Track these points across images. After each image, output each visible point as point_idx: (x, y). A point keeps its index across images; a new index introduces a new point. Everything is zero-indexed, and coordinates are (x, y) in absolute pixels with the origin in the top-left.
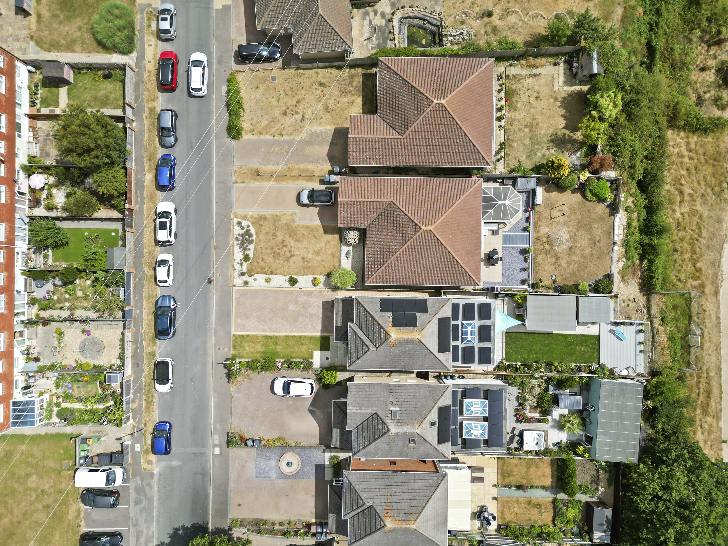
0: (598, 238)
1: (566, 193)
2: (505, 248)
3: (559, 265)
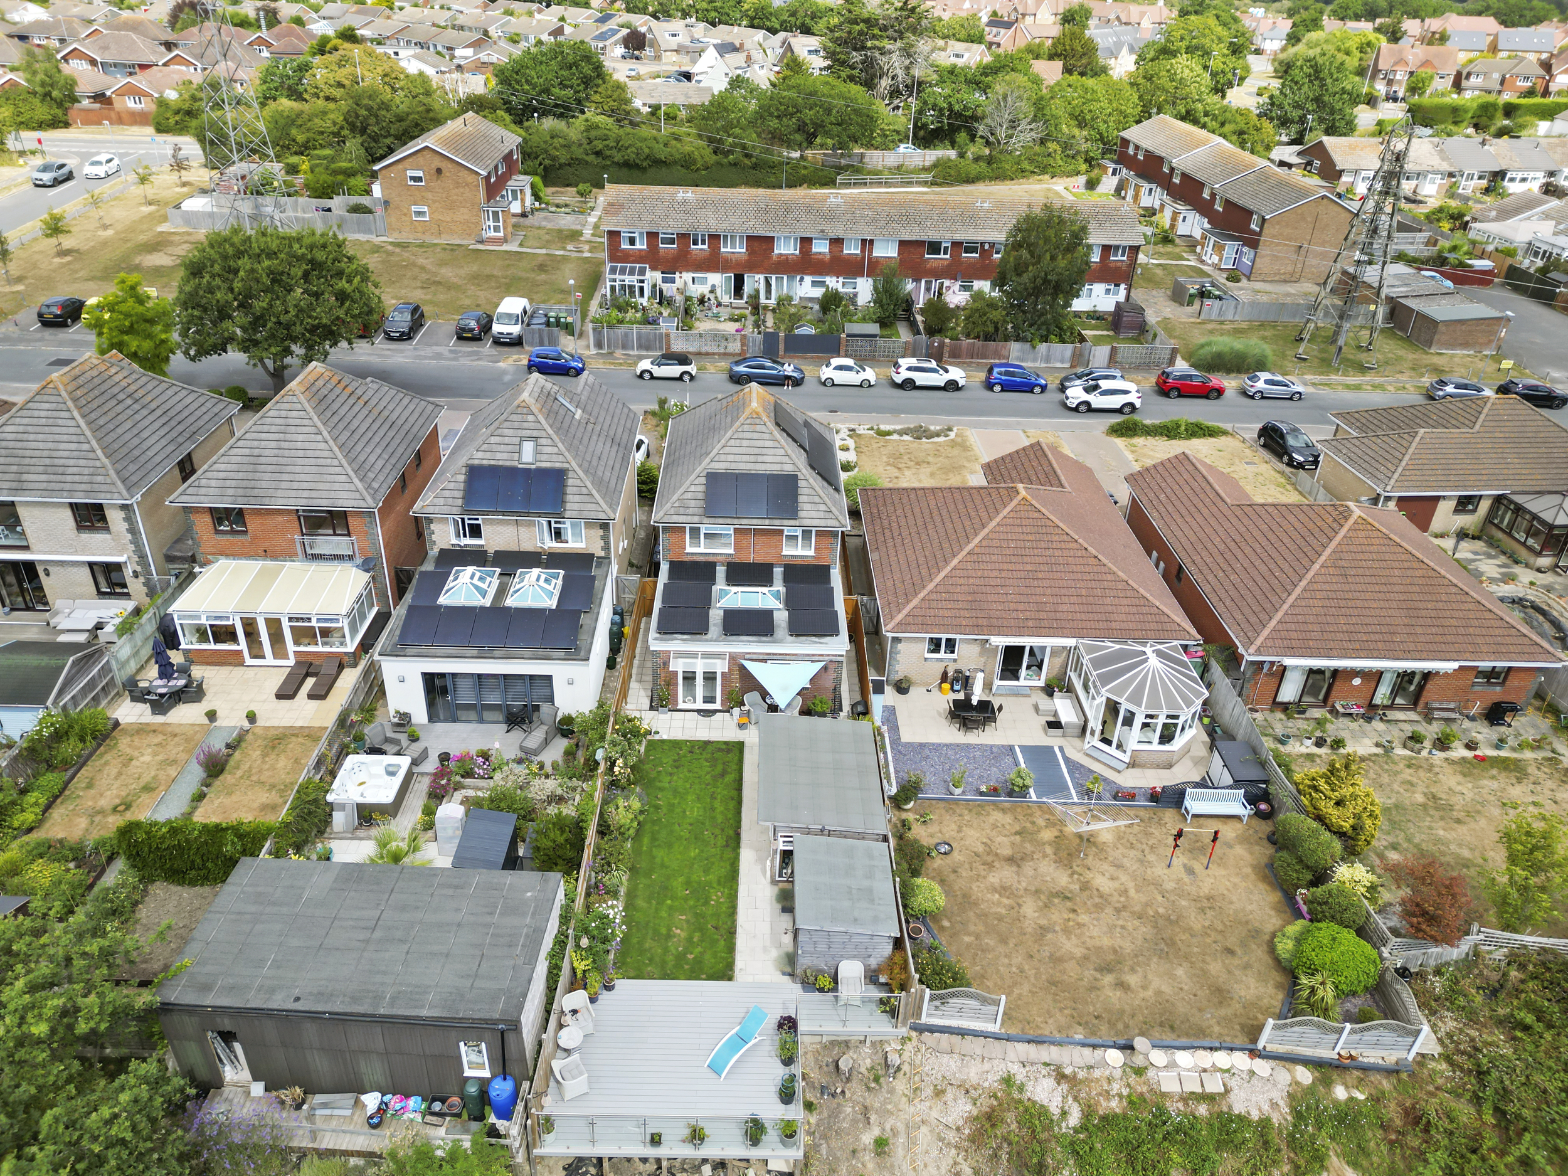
0: (1133, 980)
1: (1262, 886)
2: (1011, 748)
3: (990, 866)
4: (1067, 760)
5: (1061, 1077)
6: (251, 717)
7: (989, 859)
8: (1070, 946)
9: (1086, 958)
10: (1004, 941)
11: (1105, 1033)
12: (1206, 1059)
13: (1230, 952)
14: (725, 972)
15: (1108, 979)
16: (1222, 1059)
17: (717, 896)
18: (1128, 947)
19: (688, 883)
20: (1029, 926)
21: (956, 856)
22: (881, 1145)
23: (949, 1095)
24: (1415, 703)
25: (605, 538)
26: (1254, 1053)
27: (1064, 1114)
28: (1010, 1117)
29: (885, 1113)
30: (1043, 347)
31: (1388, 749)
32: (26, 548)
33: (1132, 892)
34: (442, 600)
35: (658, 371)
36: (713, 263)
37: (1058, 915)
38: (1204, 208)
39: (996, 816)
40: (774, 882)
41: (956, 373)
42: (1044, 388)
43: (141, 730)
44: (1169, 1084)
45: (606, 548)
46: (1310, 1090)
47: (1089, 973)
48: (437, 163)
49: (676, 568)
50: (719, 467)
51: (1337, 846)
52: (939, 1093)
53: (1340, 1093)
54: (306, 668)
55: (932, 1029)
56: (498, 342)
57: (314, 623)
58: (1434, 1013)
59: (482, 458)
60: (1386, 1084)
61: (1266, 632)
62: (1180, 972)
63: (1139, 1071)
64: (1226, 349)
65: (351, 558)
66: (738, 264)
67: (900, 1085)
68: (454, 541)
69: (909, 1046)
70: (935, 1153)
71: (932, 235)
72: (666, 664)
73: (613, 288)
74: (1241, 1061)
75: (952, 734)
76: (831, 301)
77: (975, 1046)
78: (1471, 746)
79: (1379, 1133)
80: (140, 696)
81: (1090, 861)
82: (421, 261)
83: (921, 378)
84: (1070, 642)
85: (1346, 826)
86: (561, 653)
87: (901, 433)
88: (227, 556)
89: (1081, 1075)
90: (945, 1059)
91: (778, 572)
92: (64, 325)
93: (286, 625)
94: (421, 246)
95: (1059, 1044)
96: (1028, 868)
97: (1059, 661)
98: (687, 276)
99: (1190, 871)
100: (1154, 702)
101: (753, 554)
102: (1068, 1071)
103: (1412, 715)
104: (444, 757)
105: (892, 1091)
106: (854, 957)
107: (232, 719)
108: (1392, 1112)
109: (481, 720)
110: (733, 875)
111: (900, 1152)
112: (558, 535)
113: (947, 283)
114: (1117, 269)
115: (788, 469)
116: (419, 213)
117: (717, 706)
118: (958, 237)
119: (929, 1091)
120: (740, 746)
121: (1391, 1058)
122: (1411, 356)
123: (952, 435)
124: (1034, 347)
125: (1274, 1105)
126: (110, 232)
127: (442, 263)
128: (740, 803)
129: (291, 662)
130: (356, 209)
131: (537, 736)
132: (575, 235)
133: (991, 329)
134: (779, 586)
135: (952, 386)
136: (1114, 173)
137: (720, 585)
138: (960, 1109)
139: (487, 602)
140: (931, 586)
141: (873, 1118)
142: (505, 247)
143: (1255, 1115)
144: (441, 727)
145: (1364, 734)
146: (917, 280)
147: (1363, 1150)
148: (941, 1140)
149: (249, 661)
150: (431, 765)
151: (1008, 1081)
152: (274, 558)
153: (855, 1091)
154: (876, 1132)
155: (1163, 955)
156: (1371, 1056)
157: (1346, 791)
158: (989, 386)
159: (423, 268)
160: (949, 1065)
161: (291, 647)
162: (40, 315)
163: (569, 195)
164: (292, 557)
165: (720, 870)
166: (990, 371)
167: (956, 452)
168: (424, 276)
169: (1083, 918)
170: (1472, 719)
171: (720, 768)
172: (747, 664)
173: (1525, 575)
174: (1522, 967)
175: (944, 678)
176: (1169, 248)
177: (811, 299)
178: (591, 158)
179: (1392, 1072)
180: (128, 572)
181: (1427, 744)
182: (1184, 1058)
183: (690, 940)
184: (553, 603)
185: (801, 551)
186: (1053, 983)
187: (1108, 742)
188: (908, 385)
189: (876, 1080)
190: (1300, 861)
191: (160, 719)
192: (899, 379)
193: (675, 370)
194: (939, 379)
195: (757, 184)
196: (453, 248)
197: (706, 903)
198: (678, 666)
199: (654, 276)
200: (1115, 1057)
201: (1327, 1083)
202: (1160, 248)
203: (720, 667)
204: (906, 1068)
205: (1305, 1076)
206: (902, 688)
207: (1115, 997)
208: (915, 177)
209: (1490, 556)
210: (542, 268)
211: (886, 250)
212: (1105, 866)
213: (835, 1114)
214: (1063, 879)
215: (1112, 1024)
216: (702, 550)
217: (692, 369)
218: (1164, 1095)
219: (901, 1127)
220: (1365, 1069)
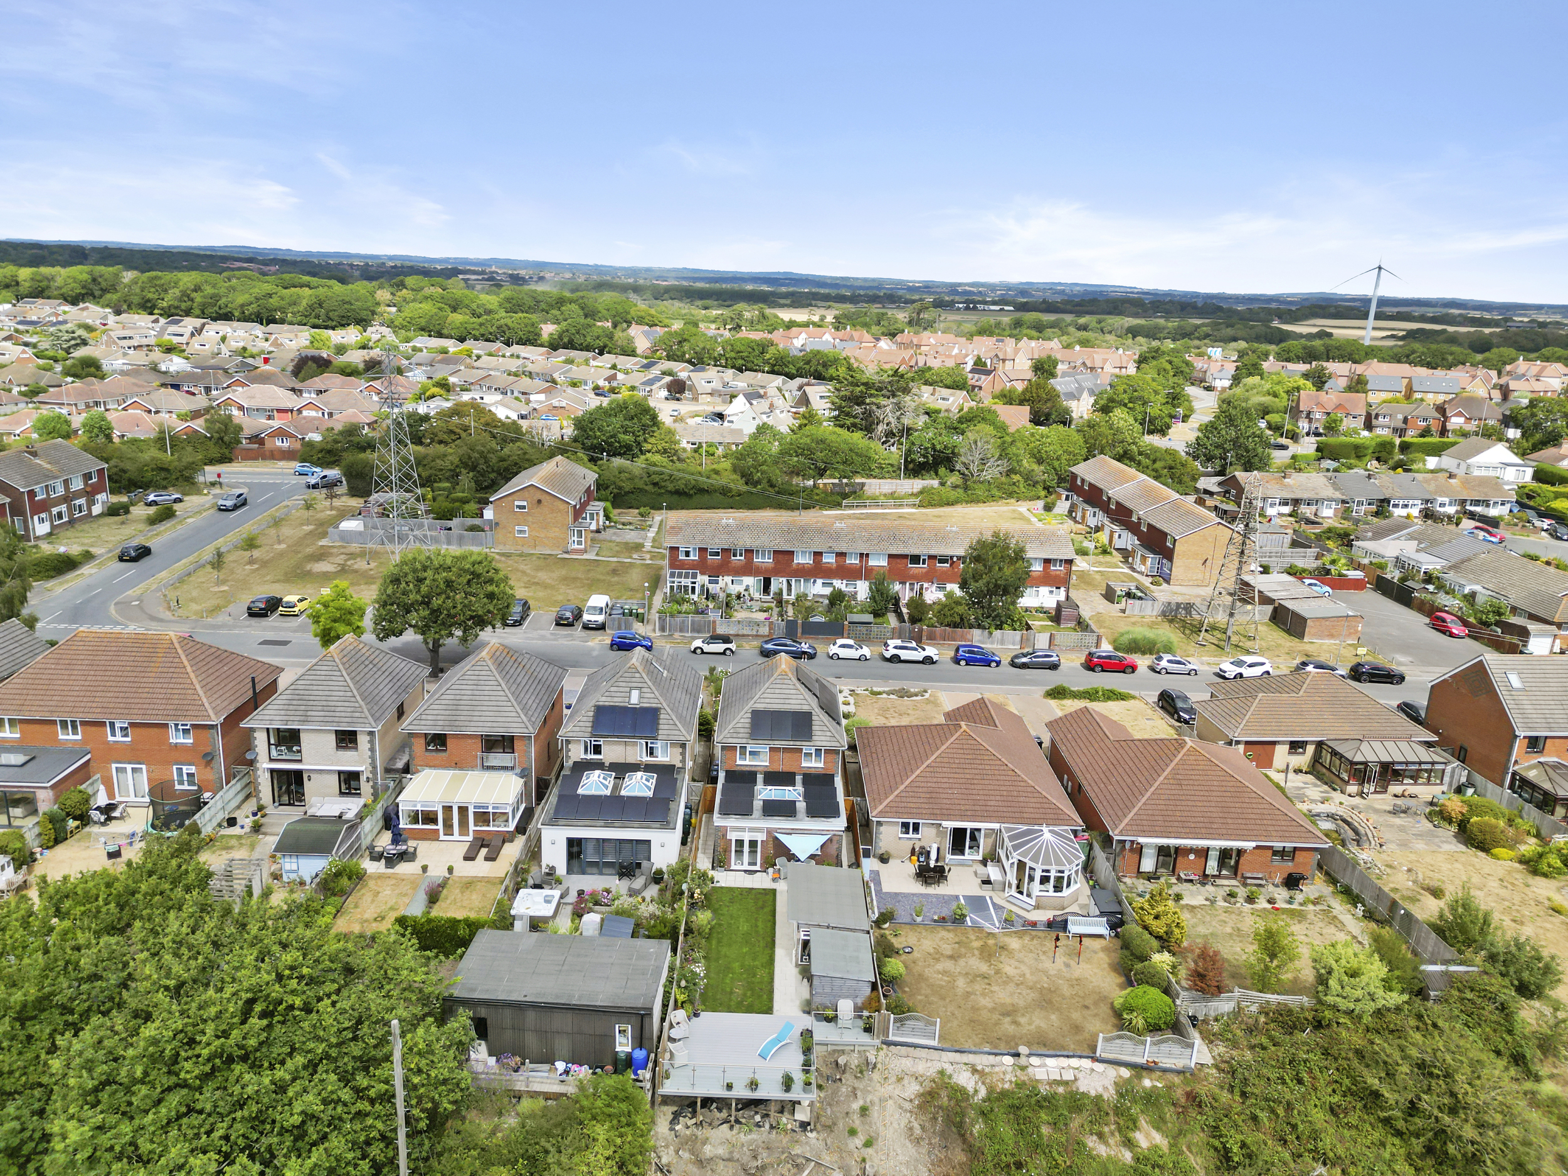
0: (1022, 1020)
1: (1113, 974)
2: (957, 897)
3: (938, 960)
4: (994, 904)
5: (975, 1071)
6: (450, 870)
7: (937, 956)
8: (985, 1002)
9: (994, 1009)
10: (943, 999)
11: (1003, 1048)
12: (1064, 1062)
13: (1087, 1007)
14: (769, 1010)
15: (1008, 1019)
16: (1074, 1062)
17: (761, 973)
18: (1022, 1003)
19: (742, 966)
20: (960, 991)
21: (916, 954)
22: (864, 1111)
23: (906, 1082)
24: (1236, 874)
25: (683, 754)
26: (1095, 1059)
27: (976, 1091)
28: (944, 1094)
29: (866, 1092)
30: (997, 633)
31: (1212, 901)
32: (300, 761)
33: (1028, 976)
34: (580, 791)
35: (707, 648)
36: (748, 569)
37: (979, 986)
38: (1133, 528)
39: (943, 933)
40: (797, 965)
41: (931, 651)
42: (998, 663)
43: (380, 877)
44: (1040, 1074)
45: (683, 761)
46: (1128, 1081)
47: (996, 1016)
48: (539, 496)
49: (732, 776)
50: (760, 706)
51: (1155, 944)
52: (900, 1080)
53: (1147, 1083)
54: (481, 842)
55: (896, 1044)
56: (586, 627)
57: (490, 810)
58: (1211, 1042)
59: (605, 701)
60: (1177, 1080)
61: (1126, 821)
62: (1053, 1017)
63: (1023, 1068)
64: (1139, 637)
65: (512, 768)
66: (767, 570)
67: (876, 1076)
68: (583, 756)
69: (881, 1053)
70: (897, 1116)
71: (914, 551)
72: (724, 835)
73: (672, 588)
74: (1086, 1063)
75: (918, 888)
76: (837, 598)
77: (923, 1053)
78: (1271, 901)
79: (1172, 1108)
80: (376, 857)
81: (1002, 958)
82: (522, 567)
83: (905, 655)
84: (996, 826)
85: (1162, 931)
86: (657, 825)
87: (888, 693)
88: (430, 767)
89: (987, 1070)
90: (904, 1060)
91: (799, 779)
92: (265, 615)
93: (471, 810)
94: (521, 555)
95: (975, 1053)
96: (962, 962)
97: (991, 841)
98: (728, 579)
99: (1067, 965)
100: (1047, 861)
101: (783, 765)
102: (979, 1068)
103: (1234, 882)
104: (581, 893)
105: (871, 1080)
106: (847, 997)
107: (437, 872)
108: (1179, 1094)
109: (601, 874)
110: (771, 962)
111: (876, 1115)
112: (651, 752)
113: (926, 585)
114: (1057, 576)
115: (806, 708)
116: (520, 532)
117: (758, 868)
118: (933, 552)
119: (894, 1079)
120: (774, 891)
121: (1179, 1064)
122: (1288, 644)
123: (927, 695)
124: (991, 633)
125: (1106, 1088)
126: (283, 546)
127: (538, 569)
128: (774, 923)
129: (470, 838)
130: (473, 529)
131: (638, 882)
132: (638, 547)
133: (958, 619)
134: (800, 787)
135: (928, 660)
136: (1067, 498)
137: (759, 786)
138: (913, 1089)
139: (608, 792)
140: (902, 787)
141: (859, 1094)
142: (585, 556)
143: (1093, 1093)
144: (574, 877)
145: (1199, 893)
146: (903, 583)
147: (1164, 1121)
148: (901, 1107)
149: (442, 837)
150: (572, 897)
151: (942, 1073)
152: (461, 769)
153: (848, 1079)
154: (861, 1103)
155: (1042, 1008)
156: (1167, 1062)
157: (1161, 909)
158: (957, 661)
159: (524, 572)
160: (906, 1064)
161: (472, 827)
162: (249, 608)
163: (632, 515)
164: (473, 768)
165: (764, 959)
166: (957, 650)
167: (929, 707)
168: (526, 579)
169: (995, 988)
170: (1277, 886)
171: (760, 903)
172: (779, 836)
173: (1337, 796)
174: (1267, 1014)
175: (913, 852)
176: (1108, 558)
177: (822, 596)
178: (649, 488)
179: (1179, 1072)
180: (363, 778)
181: (1241, 900)
182: (1051, 1062)
183: (745, 995)
184: (650, 794)
185: (815, 764)
186: (972, 1021)
187: (1021, 893)
188: (895, 659)
189: (861, 1072)
190: (1132, 954)
191: (390, 871)
192: (888, 655)
193: (720, 647)
194: (919, 655)
195: (780, 506)
196: (546, 557)
197: (754, 975)
198: (733, 836)
199: (702, 579)
200: (1008, 1060)
201: (1139, 1077)
202: (1101, 558)
203: (760, 837)
204: (879, 1066)
205: (1125, 1073)
206: (884, 859)
207: (1011, 1029)
208: (905, 501)
209: (1316, 785)
210: (614, 572)
211: (879, 562)
212: (1012, 962)
213: (835, 1093)
214: (984, 968)
215: (1007, 1043)
216: (747, 762)
217: (733, 646)
218: (1037, 1081)
219: (876, 1100)
220: (1165, 1071)
